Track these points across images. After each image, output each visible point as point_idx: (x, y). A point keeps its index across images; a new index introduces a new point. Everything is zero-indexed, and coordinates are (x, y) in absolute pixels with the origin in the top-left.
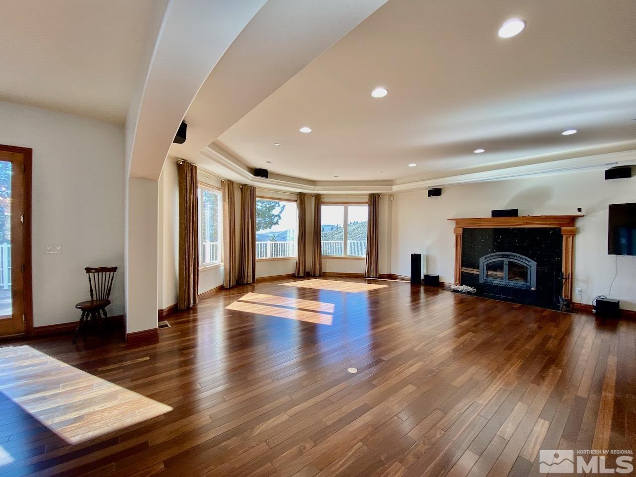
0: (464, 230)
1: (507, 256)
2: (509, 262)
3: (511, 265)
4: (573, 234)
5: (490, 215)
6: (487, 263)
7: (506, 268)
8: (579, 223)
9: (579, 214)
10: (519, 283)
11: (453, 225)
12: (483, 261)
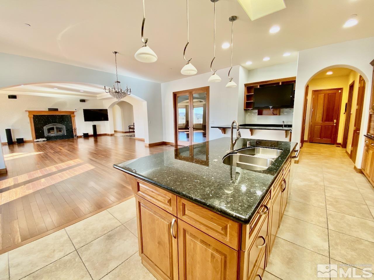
0: (34, 116)
1: (55, 125)
2: (56, 127)
3: (57, 128)
4: (74, 116)
5: (47, 110)
6: (47, 128)
7: (55, 129)
8: (75, 114)
9: (75, 111)
10: (60, 134)
11: (27, 114)
12: (45, 128)
